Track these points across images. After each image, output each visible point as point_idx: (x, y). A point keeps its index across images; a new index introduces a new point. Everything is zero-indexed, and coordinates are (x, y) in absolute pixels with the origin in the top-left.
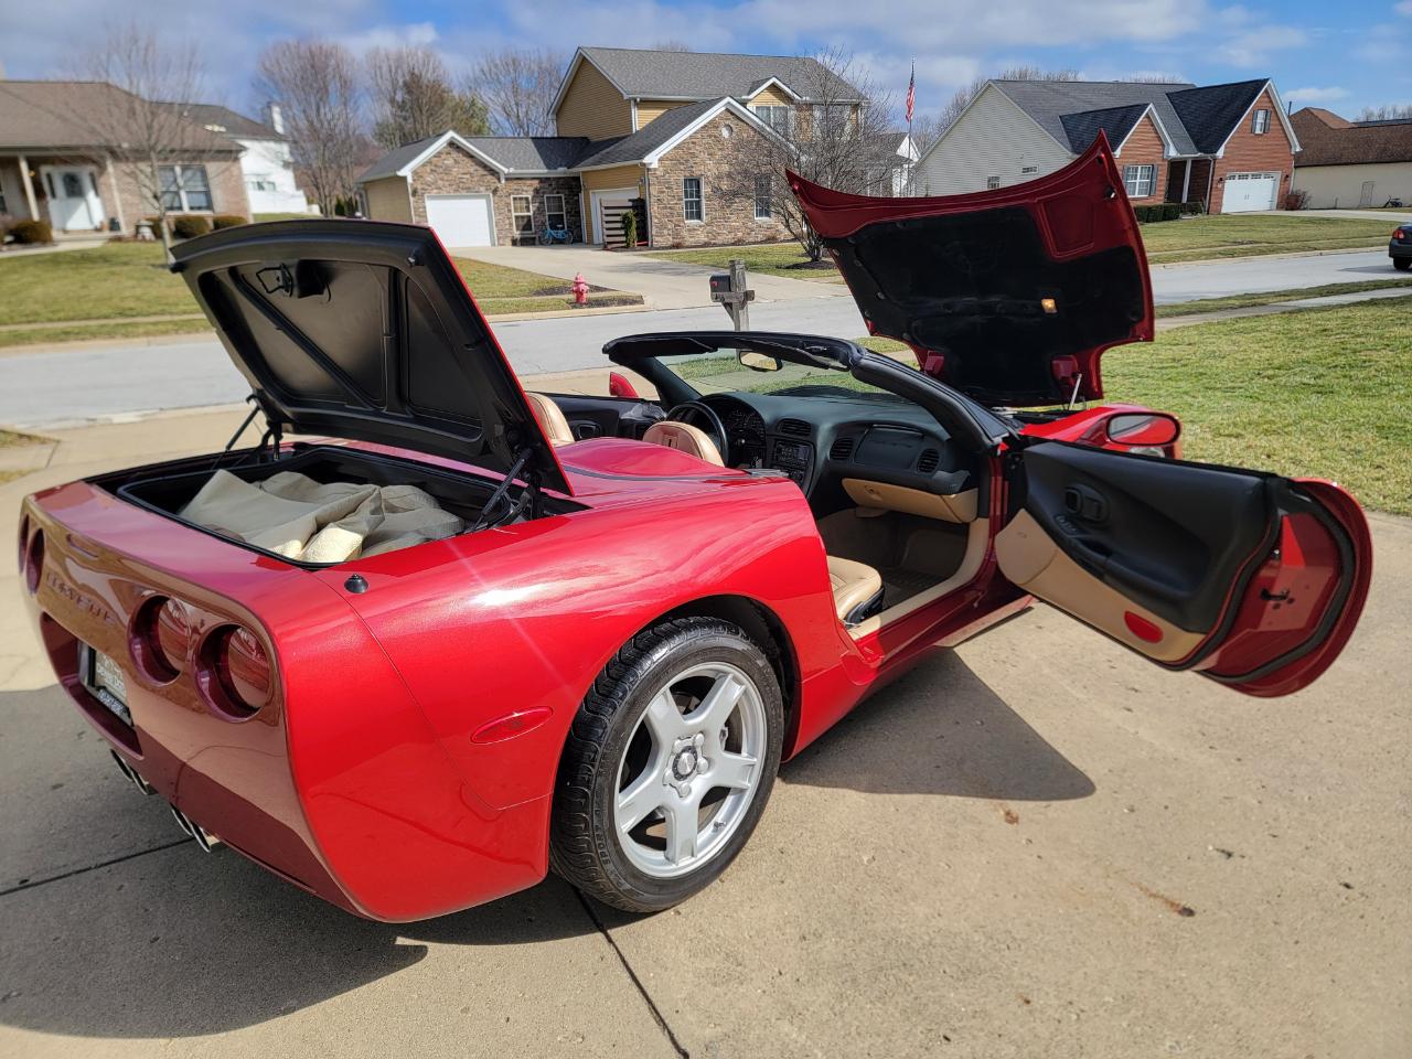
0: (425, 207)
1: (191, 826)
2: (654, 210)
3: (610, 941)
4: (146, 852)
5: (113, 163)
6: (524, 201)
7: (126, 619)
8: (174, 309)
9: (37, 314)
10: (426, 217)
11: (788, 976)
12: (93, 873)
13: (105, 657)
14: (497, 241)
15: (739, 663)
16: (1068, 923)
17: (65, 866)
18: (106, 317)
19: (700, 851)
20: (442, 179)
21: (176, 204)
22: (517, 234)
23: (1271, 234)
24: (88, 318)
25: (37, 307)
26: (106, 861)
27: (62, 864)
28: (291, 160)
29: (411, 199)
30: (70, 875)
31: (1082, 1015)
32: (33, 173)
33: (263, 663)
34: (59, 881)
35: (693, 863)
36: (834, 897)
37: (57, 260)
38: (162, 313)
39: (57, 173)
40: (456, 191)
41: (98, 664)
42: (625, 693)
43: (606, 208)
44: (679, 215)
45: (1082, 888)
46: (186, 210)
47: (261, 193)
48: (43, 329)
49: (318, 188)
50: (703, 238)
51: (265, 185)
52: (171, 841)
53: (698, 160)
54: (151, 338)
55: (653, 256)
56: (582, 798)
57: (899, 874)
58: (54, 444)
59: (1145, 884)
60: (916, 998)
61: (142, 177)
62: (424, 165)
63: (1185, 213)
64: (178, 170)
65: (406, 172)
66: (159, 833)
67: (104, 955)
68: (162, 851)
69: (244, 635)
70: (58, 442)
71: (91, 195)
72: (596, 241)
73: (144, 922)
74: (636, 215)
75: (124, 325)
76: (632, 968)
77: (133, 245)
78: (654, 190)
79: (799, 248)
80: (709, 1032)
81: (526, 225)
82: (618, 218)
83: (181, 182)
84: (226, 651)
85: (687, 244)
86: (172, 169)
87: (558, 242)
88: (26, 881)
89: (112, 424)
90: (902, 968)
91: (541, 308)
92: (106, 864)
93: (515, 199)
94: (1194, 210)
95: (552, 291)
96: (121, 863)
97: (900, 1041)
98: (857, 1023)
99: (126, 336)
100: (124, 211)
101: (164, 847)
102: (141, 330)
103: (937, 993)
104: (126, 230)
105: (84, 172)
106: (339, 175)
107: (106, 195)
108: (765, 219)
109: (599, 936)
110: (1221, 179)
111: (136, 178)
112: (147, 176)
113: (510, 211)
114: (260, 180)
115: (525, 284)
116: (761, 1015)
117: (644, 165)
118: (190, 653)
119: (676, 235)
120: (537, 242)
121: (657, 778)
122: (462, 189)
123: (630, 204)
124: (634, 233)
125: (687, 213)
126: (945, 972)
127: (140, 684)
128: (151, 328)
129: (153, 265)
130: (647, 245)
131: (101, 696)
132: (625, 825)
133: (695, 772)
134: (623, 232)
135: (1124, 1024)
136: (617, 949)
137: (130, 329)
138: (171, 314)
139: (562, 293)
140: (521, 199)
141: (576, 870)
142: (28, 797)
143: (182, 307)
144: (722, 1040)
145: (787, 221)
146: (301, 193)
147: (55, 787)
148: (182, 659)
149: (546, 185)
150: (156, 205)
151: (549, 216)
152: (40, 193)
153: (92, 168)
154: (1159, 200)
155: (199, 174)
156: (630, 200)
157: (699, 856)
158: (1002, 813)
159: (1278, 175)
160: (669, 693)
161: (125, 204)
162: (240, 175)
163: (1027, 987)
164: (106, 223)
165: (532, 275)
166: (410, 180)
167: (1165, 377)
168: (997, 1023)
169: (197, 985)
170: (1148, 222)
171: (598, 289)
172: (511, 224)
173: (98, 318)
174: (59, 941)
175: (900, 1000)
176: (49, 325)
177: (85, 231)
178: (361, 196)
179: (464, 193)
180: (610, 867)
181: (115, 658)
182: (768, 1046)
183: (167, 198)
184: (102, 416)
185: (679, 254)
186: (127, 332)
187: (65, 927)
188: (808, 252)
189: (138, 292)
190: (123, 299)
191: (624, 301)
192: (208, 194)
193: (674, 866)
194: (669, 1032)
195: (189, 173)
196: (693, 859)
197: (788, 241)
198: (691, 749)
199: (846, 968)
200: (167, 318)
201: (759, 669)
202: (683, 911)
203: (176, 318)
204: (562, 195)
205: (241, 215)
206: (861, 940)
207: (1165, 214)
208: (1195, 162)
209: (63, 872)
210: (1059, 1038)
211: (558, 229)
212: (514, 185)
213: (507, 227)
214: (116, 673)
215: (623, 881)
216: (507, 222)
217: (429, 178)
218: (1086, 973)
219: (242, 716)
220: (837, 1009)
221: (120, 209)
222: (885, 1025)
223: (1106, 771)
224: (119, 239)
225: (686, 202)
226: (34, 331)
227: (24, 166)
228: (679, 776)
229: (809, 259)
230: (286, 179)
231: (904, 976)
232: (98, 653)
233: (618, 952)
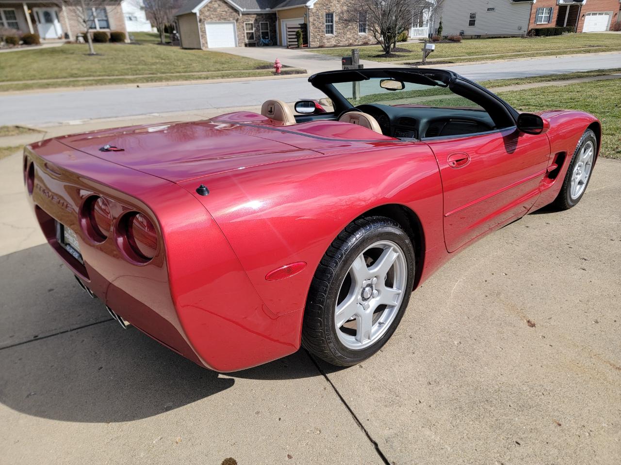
0: (205, 28)
1: (116, 316)
2: (311, 29)
3: (328, 380)
4: (95, 324)
5: (65, 6)
6: (250, 25)
7: (77, 209)
8: (94, 74)
9: (35, 76)
10: (205, 33)
11: (424, 403)
12: (69, 333)
13: (68, 228)
14: (238, 44)
15: (397, 241)
16: (574, 382)
17: (55, 329)
18: (65, 77)
19: (372, 336)
20: (213, 14)
21: (93, 26)
22: (247, 41)
23: (607, 42)
24: (57, 78)
25: (34, 73)
26: (75, 327)
27: (54, 328)
28: (144, 6)
29: (199, 24)
30: (58, 334)
31: (591, 433)
32: (30, 11)
33: (151, 234)
34: (52, 337)
35: (370, 342)
36: (443, 362)
37: (43, 52)
38: (90, 76)
39: (41, 11)
40: (219, 20)
41: (65, 232)
42: (342, 256)
43: (289, 28)
44: (323, 31)
45: (578, 364)
46: (98, 29)
47: (131, 22)
48: (37, 83)
49: (156, 19)
50: (334, 43)
51: (132, 18)
52: (106, 319)
53: (332, 4)
54: (85, 87)
55: (310, 51)
56: (319, 310)
57: (475, 352)
58: (44, 133)
59: (612, 362)
60: (497, 420)
61: (78, 12)
62: (204, 7)
63: (564, 31)
64: (94, 9)
65: (196, 10)
66: (100, 315)
67: (76, 376)
68: (102, 323)
69: (140, 219)
70: (46, 132)
71: (56, 21)
72: (283, 45)
73: (95, 359)
74: (302, 32)
75: (73, 81)
76: (341, 395)
77: (75, 45)
78: (311, 19)
79: (380, 47)
80: (387, 432)
81: (251, 36)
82: (294, 33)
83: (95, 14)
84: (131, 227)
85: (326, 46)
86: (91, 9)
87: (266, 45)
88: (37, 336)
89: (69, 125)
90: (486, 402)
91: (260, 75)
92: (75, 329)
93: (246, 24)
94: (569, 31)
95: (264, 67)
96: (83, 329)
97: (493, 444)
98: (467, 432)
99: (74, 86)
100: (71, 29)
101: (104, 322)
102: (81, 83)
103: (508, 418)
104: (72, 39)
105: (53, 11)
106: (166, 13)
107: (63, 22)
108: (363, 33)
109: (322, 377)
110: (584, 15)
111: (75, 12)
112: (80, 12)
113: (244, 30)
114: (130, 16)
115: (252, 64)
116: (413, 424)
117: (307, 6)
118: (112, 228)
119: (321, 40)
120: (256, 45)
121: (354, 300)
122: (222, 19)
123: (300, 26)
124: (301, 40)
125: (326, 31)
126: (510, 406)
127: (86, 243)
128: (85, 83)
129: (85, 54)
130: (307, 46)
131: (68, 248)
132: (338, 324)
133: (371, 297)
134: (296, 40)
135: (616, 440)
136: (332, 384)
137: (76, 83)
138: (94, 76)
139: (269, 68)
140: (249, 24)
141: (314, 346)
142: (37, 295)
143: (98, 73)
144: (394, 437)
145: (375, 34)
146: (148, 22)
147: (50, 290)
148: (108, 230)
149: (261, 17)
150: (85, 25)
151: (262, 32)
152: (33, 21)
153: (56, 9)
154: (553, 25)
155: (103, 11)
156: (299, 24)
157: (372, 339)
158: (525, 321)
159: (612, 13)
160: (363, 256)
161: (71, 26)
162: (121, 13)
163: (558, 416)
164: (63, 35)
165: (255, 60)
166: (198, 15)
167: (569, 107)
168: (545, 436)
169: (122, 393)
170: (547, 36)
171: (285, 66)
172: (244, 36)
173: (61, 78)
174: (54, 367)
175: (488, 420)
176: (40, 81)
177: (54, 39)
178: (176, 23)
179: (223, 21)
180: (332, 345)
181: (73, 229)
182: (419, 442)
183: (89, 23)
184: (65, 122)
185: (322, 51)
186: (74, 84)
187: (56, 360)
188: (384, 49)
189: (79, 66)
190: (72, 69)
191: (298, 72)
192: (107, 21)
193: (360, 344)
194: (365, 431)
195: (98, 11)
196: (369, 341)
197: (374, 44)
198: (370, 285)
199: (455, 401)
200: (91, 78)
201: (406, 244)
202: (363, 366)
203: (96, 78)
204: (268, 22)
205: (122, 31)
206: (461, 386)
207: (555, 32)
208: (572, 6)
209: (54, 332)
210: (581, 446)
211: (266, 39)
212: (245, 17)
213: (243, 38)
214: (74, 237)
215: (337, 352)
216: (243, 35)
217: (207, 14)
218: (589, 410)
219: (144, 262)
220: (454, 423)
221: (69, 28)
222: (482, 434)
223: (578, 301)
224: (69, 43)
225: (326, 25)
226: (33, 83)
227: (26, 8)
228: (364, 299)
229: (385, 53)
230: (141, 15)
231: (488, 407)
232: (65, 226)
233: (333, 386)
